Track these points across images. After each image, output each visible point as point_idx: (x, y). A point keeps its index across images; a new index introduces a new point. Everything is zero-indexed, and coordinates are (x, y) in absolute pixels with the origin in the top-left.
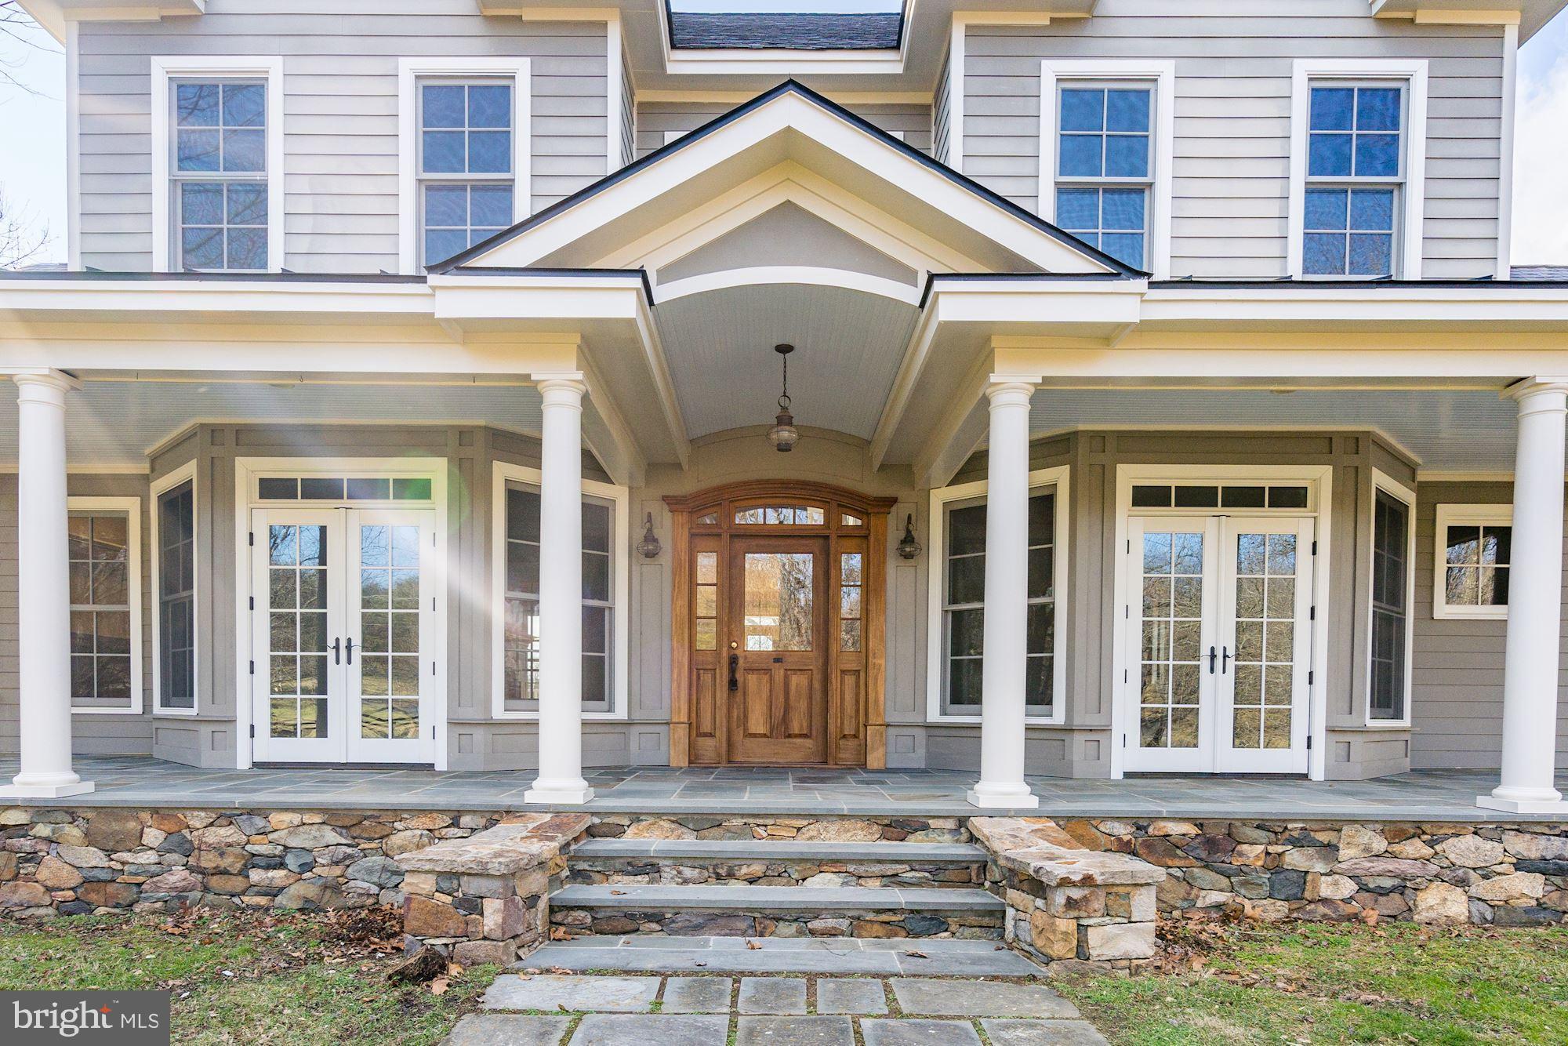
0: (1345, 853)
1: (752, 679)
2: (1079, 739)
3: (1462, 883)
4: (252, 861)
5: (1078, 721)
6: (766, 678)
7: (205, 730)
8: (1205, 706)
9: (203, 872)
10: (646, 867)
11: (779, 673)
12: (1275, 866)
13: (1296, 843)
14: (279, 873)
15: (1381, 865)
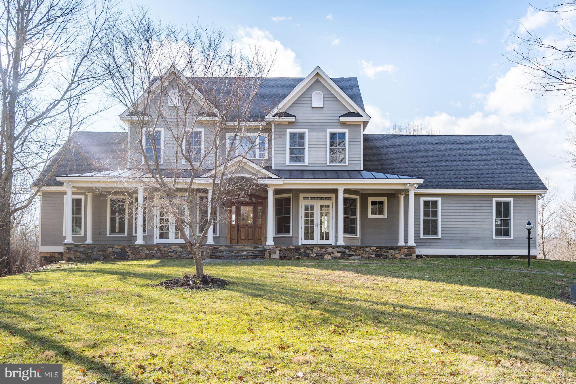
0: (314, 250)
1: (242, 229)
2: (294, 238)
3: (330, 254)
4: (169, 252)
5: (294, 236)
6: (244, 229)
7: (148, 237)
8: (315, 233)
9: (162, 254)
10: (222, 252)
11: (247, 228)
12: (305, 252)
13: (308, 249)
14: (172, 254)
15: (319, 252)
